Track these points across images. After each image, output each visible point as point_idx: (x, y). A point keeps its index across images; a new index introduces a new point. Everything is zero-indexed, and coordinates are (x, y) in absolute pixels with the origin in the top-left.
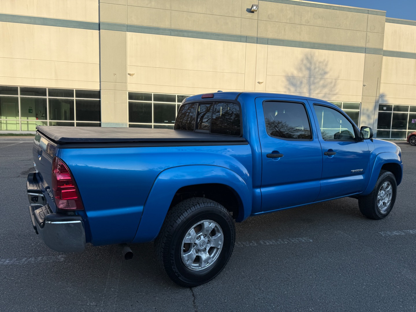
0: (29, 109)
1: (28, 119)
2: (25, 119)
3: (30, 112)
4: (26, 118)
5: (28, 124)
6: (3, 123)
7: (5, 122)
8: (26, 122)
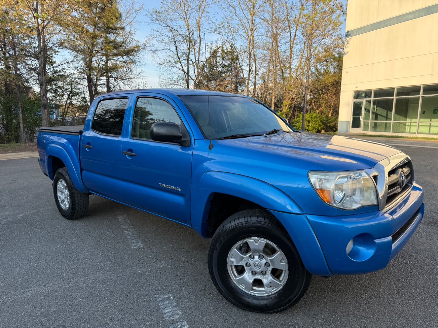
0: (434, 110)
1: (431, 121)
2: (426, 121)
3: (434, 113)
4: (429, 120)
5: (430, 126)
6: (408, 125)
7: (409, 124)
8: (429, 124)
